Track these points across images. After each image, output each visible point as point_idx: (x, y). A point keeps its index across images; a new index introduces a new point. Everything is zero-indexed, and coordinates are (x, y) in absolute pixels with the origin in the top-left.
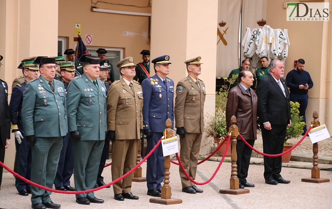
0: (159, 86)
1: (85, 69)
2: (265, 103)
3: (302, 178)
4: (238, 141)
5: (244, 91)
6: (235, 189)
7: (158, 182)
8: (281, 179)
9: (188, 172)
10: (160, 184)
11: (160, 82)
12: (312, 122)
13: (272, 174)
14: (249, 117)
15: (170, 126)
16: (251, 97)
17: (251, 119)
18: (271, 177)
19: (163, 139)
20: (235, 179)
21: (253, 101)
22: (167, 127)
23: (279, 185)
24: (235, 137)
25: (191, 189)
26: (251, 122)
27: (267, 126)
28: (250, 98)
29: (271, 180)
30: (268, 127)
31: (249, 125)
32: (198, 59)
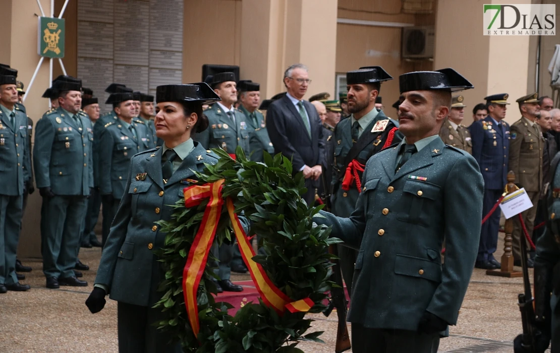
0: (493, 131)
7: (489, 252)
11: (494, 126)
22: (509, 182)
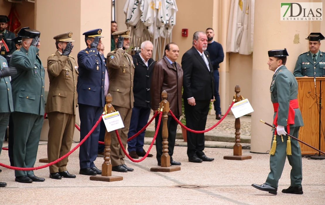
1: (25, 43)
2: (189, 78)
3: (224, 156)
4: (169, 116)
5: (169, 64)
6: (166, 167)
8: (205, 157)
9: (118, 150)
10: (93, 162)
12: (234, 97)
13: (196, 152)
14: (174, 92)
15: (110, 101)
16: (176, 71)
17: (177, 94)
18: (195, 155)
19: (104, 115)
20: (166, 156)
21: (178, 75)
23: (204, 162)
24: (166, 112)
25: (122, 167)
26: (176, 97)
27: (191, 102)
28: (175, 73)
29: (195, 158)
30: (193, 102)
31: (174, 100)
32: (127, 33)
